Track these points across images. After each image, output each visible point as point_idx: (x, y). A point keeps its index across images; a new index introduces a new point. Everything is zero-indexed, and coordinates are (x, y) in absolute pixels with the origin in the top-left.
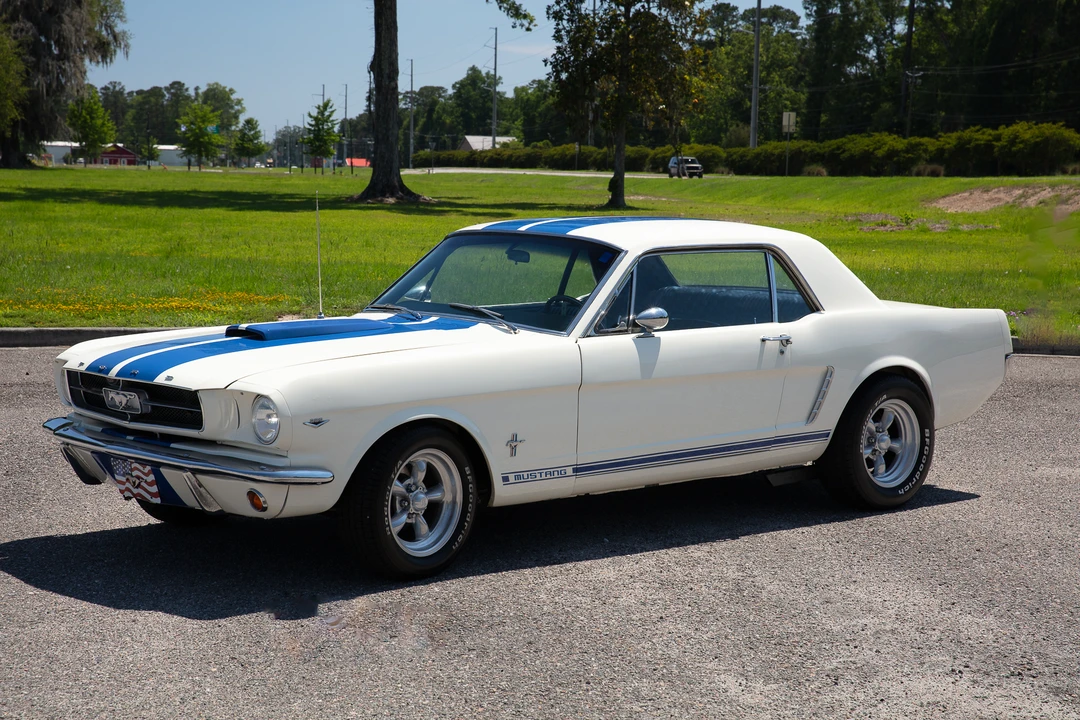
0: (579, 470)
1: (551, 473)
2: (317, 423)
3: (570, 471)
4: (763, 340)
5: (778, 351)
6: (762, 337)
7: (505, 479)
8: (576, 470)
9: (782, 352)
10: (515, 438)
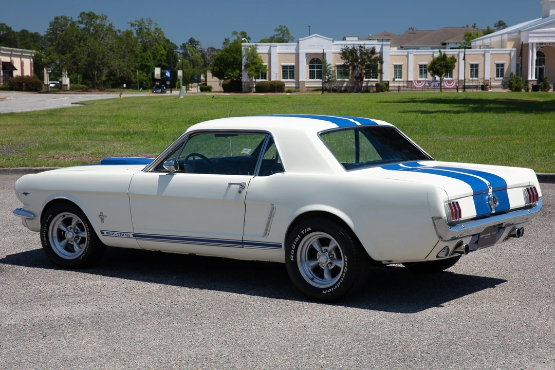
0: (135, 236)
1: (123, 235)
2: (26, 194)
3: (132, 236)
4: (230, 184)
5: (237, 190)
6: (229, 182)
7: (102, 233)
8: (134, 236)
9: (240, 192)
10: (101, 215)
